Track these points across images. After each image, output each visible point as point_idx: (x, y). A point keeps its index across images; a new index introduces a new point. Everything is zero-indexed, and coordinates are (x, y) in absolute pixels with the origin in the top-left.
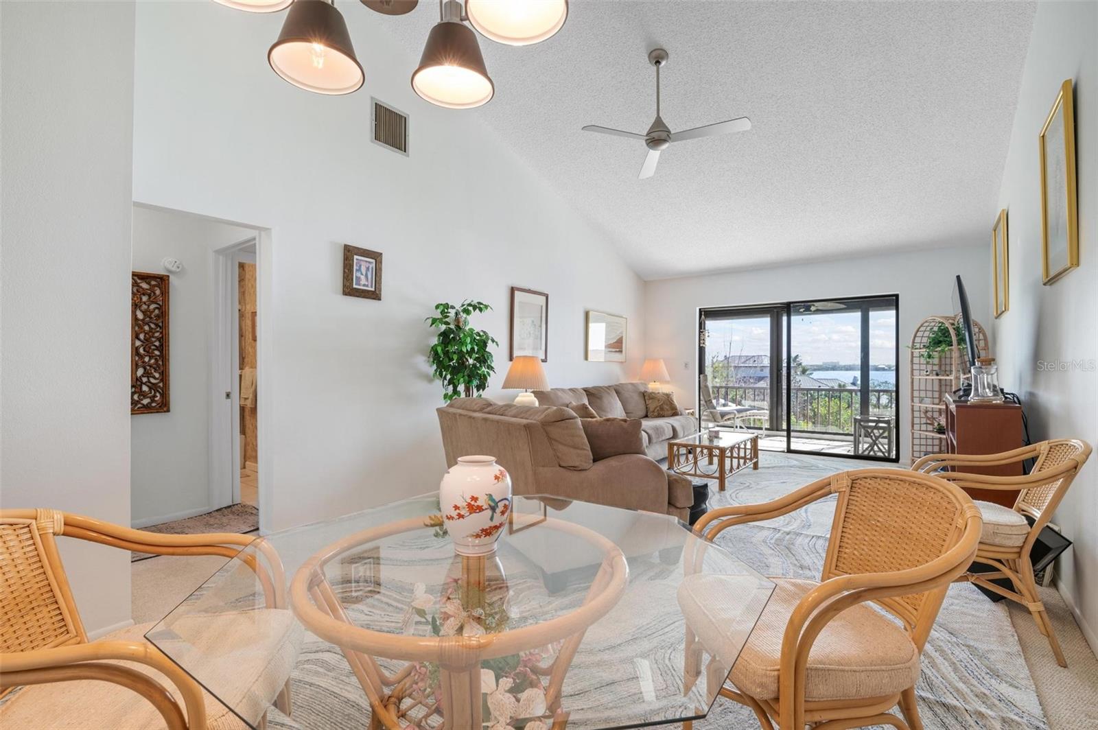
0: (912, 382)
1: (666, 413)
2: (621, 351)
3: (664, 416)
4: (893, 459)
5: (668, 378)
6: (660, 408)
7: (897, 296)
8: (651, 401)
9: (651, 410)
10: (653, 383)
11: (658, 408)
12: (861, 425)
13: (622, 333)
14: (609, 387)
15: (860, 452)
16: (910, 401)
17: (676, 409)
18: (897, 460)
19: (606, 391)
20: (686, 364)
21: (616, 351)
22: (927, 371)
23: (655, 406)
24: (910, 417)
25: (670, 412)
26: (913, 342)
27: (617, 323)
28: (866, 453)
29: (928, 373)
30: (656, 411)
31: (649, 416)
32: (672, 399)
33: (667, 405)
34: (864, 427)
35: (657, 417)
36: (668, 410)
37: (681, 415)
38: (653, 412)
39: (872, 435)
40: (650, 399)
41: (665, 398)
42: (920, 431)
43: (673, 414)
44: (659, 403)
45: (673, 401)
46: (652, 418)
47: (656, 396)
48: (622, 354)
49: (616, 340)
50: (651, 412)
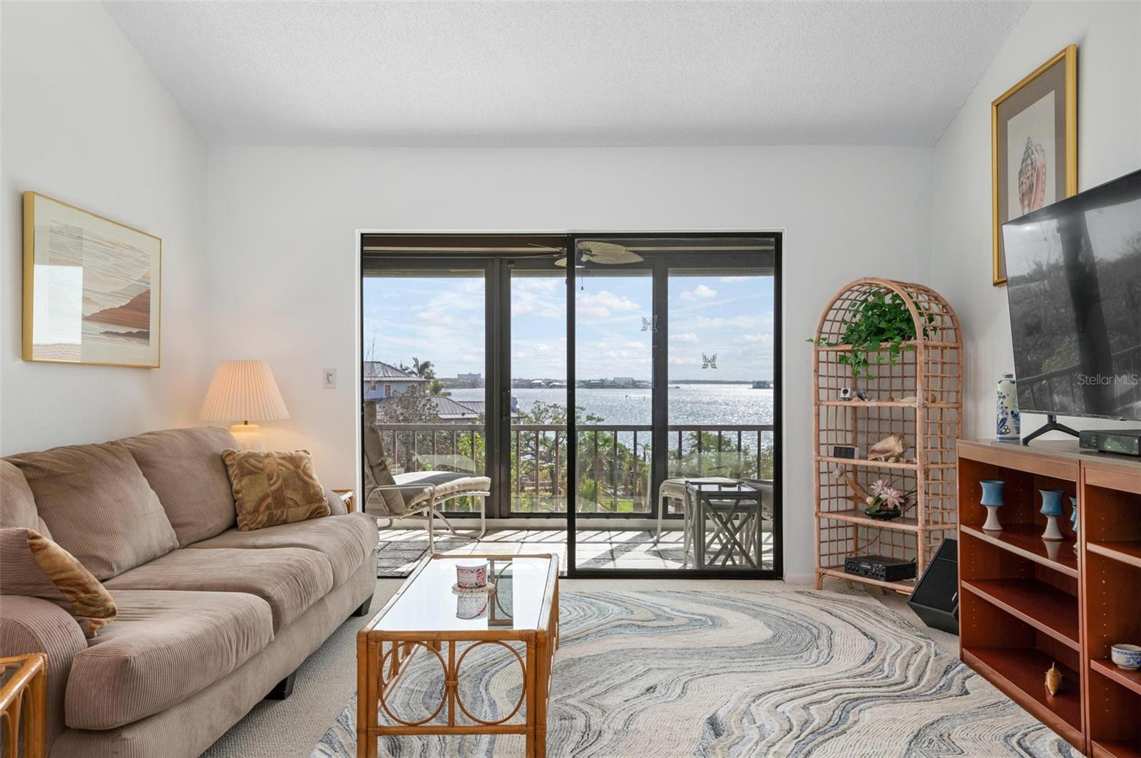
0: (818, 415)
1: (292, 512)
2: (144, 336)
3: (285, 522)
4: (769, 572)
5: (284, 412)
6: (275, 499)
7: (778, 237)
8: (245, 481)
9: (249, 506)
10: (243, 426)
11: (270, 500)
12: (709, 504)
13: (146, 279)
14: (112, 448)
15: (707, 563)
16: (814, 453)
17: (321, 500)
19: (102, 461)
20: (329, 375)
21: (129, 335)
22: (845, 392)
23: (261, 495)
24: (815, 485)
25: (303, 510)
26: (820, 332)
27: (132, 248)
28: (718, 563)
29: (848, 396)
30: (262, 509)
31: (241, 525)
32: (309, 471)
33: (295, 490)
34: (716, 509)
35: (264, 527)
36: (297, 503)
37: (332, 514)
38: (256, 510)
39: (729, 526)
40: (243, 475)
41: (288, 469)
42: (829, 512)
43: (312, 513)
44: (271, 485)
45: (311, 477)
46: (251, 529)
47: (261, 465)
48: (148, 345)
49: (129, 301)
50: (249, 513)
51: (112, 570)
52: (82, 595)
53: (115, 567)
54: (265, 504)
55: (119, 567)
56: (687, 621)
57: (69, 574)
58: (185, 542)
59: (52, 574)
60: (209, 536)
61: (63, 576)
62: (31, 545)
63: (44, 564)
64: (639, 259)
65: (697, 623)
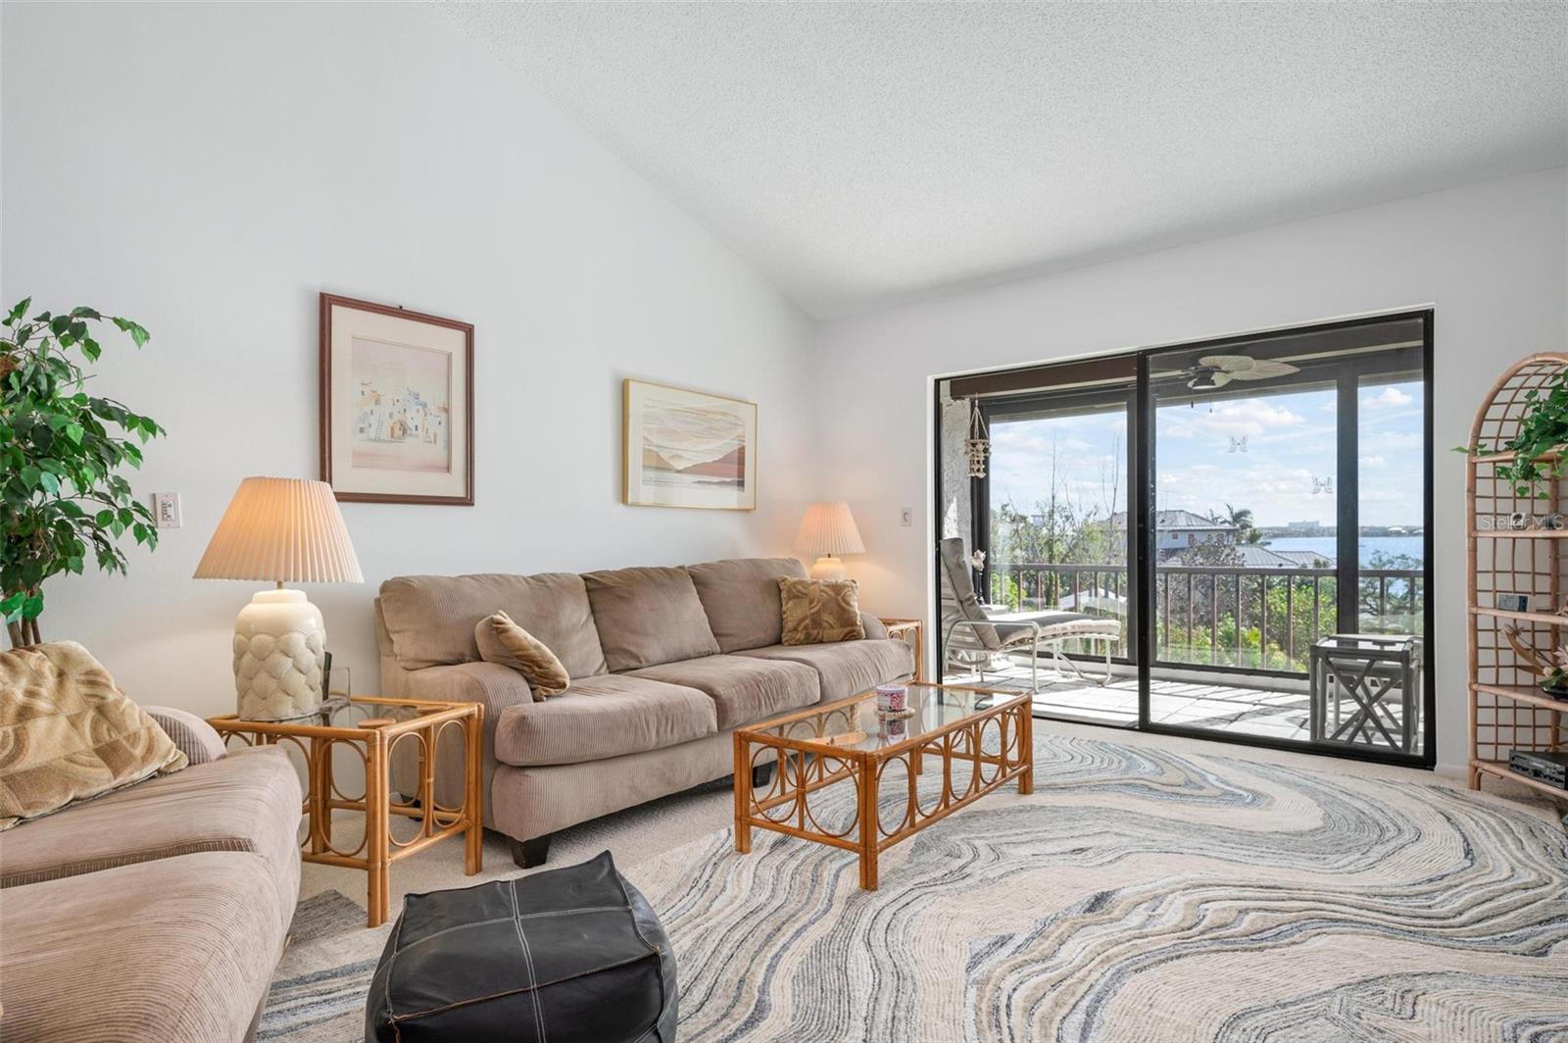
0: (1474, 550)
1: (827, 633)
2: (740, 483)
3: (821, 642)
4: (1418, 758)
6: (813, 620)
7: (1428, 316)
8: (792, 603)
9: (791, 625)
10: (827, 558)
11: (808, 621)
12: (1329, 663)
13: (742, 438)
15: (1328, 736)
16: (1467, 603)
17: (854, 624)
18: (1427, 762)
20: (906, 514)
21: (724, 483)
22: (1518, 517)
23: (801, 616)
24: (1468, 646)
25: (838, 632)
26: (1477, 436)
28: (1344, 737)
29: (1521, 522)
30: (800, 629)
31: (783, 640)
32: (848, 599)
33: (831, 614)
34: (1338, 669)
35: (801, 644)
36: (832, 627)
37: (867, 638)
38: (795, 629)
39: (1360, 691)
40: (789, 599)
41: (829, 595)
42: (1497, 685)
43: (846, 635)
44: (811, 609)
45: (848, 604)
46: (790, 645)
47: (805, 591)
48: (743, 490)
49: (721, 457)
50: (790, 631)
51: (640, 662)
52: (536, 669)
53: (642, 659)
54: (803, 624)
55: (647, 661)
56: (1218, 793)
57: (525, 653)
58: (726, 649)
59: (514, 651)
60: (750, 646)
61: (520, 653)
62: (497, 628)
63: (507, 643)
64: (1294, 370)
65: (1229, 797)
